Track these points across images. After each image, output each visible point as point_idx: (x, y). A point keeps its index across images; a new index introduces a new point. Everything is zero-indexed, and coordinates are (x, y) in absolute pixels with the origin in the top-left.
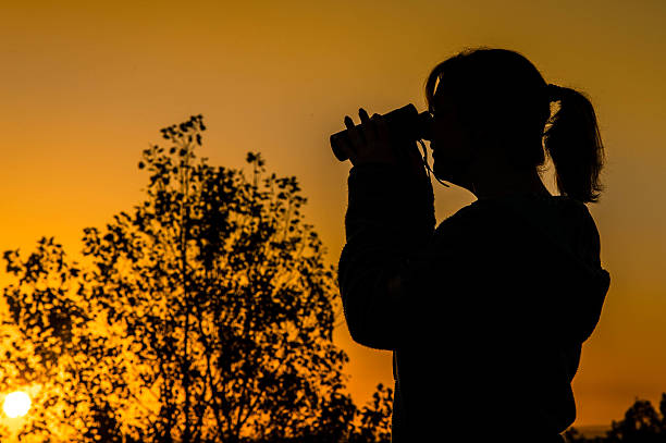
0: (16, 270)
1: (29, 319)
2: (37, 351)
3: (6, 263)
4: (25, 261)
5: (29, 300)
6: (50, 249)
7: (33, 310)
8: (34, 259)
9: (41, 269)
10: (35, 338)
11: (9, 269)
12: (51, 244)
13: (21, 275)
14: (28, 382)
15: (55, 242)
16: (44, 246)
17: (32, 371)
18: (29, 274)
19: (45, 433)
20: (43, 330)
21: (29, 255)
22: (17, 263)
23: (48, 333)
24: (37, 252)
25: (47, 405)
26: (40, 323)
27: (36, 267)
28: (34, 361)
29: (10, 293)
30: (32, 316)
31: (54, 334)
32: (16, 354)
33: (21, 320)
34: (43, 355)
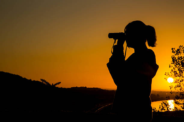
0: (174, 52)
2: (178, 69)
3: (172, 51)
4: (176, 50)
5: (177, 59)
6: (182, 48)
7: (177, 61)
8: (178, 50)
10: (178, 67)
11: (173, 52)
12: (182, 47)
14: (176, 76)
15: (183, 46)
16: (180, 47)
17: (177, 74)
18: (177, 53)
19: (180, 87)
20: (180, 65)
23: (181, 66)
24: (179, 48)
25: (181, 81)
26: (179, 64)
27: (179, 52)
28: (178, 72)
29: (173, 57)
31: (182, 66)
32: (174, 70)
33: (175, 63)
34: (180, 71)
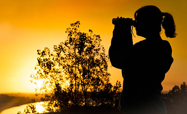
0: (40, 54)
1: (42, 65)
2: (44, 71)
3: (37, 52)
4: (42, 52)
5: (42, 60)
7: (43, 63)
8: (44, 52)
9: (45, 54)
10: (43, 69)
11: (38, 54)
12: (47, 49)
13: (41, 55)
14: (42, 78)
15: (48, 48)
16: (46, 49)
17: (43, 76)
19: (46, 89)
20: (45, 67)
21: (43, 51)
22: (40, 52)
23: (46, 68)
25: (46, 83)
26: (44, 66)
27: (44, 54)
28: (43, 74)
29: (38, 59)
30: (43, 64)
31: (47, 68)
32: (39, 72)
33: (41, 65)
34: (45, 72)
